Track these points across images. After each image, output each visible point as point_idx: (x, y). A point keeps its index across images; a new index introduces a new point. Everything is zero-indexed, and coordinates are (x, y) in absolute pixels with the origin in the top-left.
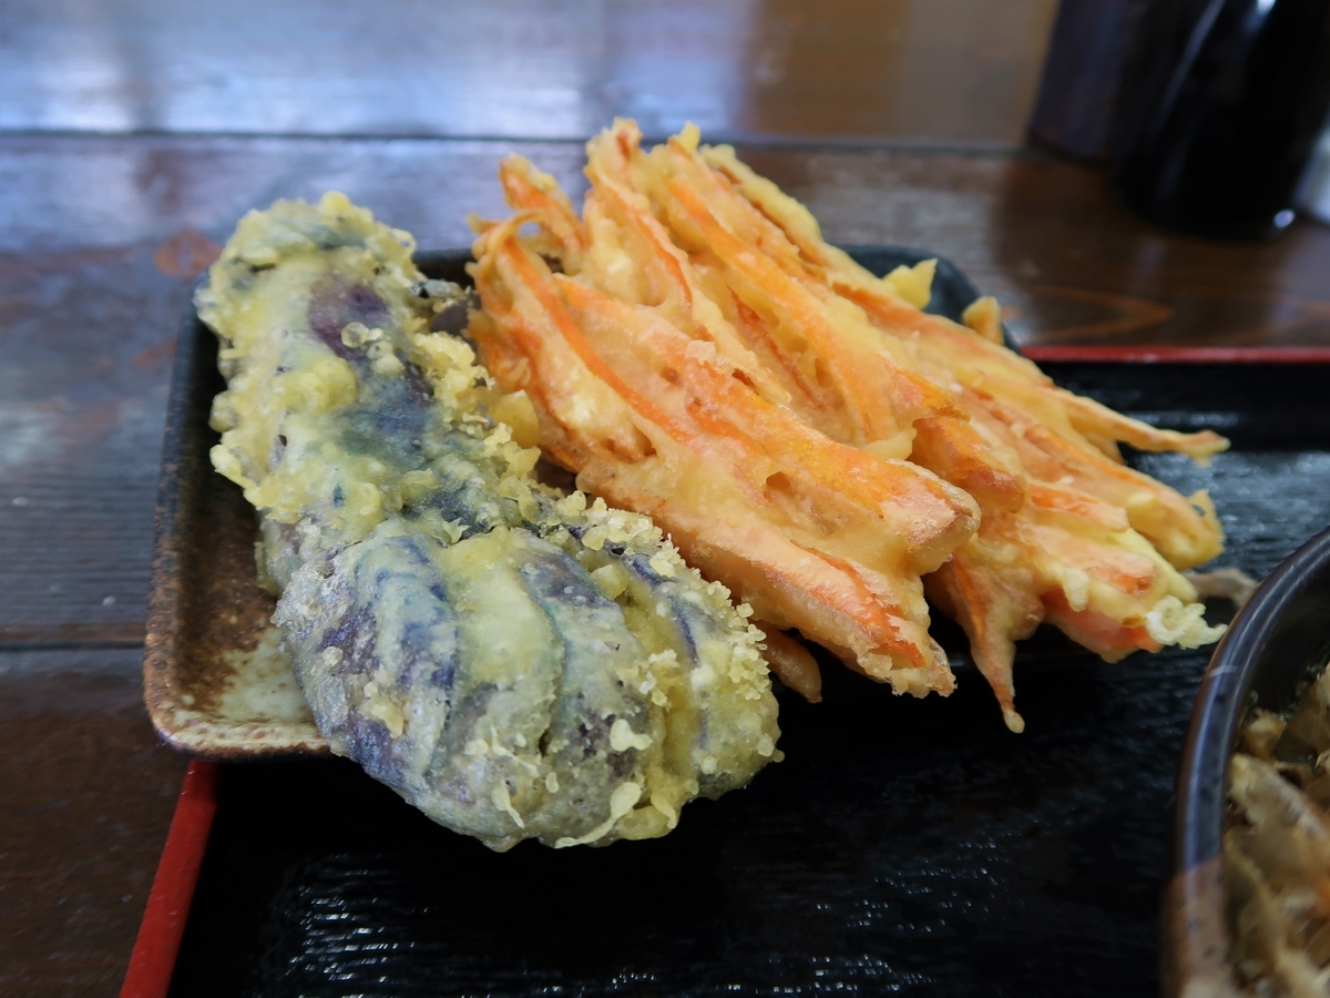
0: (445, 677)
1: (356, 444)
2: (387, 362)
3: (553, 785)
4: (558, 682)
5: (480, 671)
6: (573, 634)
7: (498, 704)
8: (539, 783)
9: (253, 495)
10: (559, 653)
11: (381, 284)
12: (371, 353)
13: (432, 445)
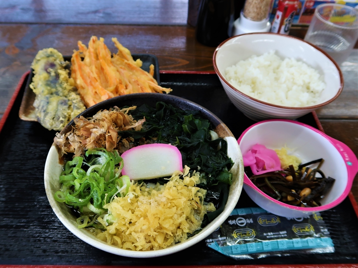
0: (44, 111)
1: (47, 85)
2: (53, 74)
3: (54, 123)
4: (56, 112)
5: (48, 111)
6: (59, 108)
7: (49, 115)
8: (52, 123)
9: (34, 91)
10: (57, 109)
11: (55, 63)
12: (51, 72)
13: (57, 85)
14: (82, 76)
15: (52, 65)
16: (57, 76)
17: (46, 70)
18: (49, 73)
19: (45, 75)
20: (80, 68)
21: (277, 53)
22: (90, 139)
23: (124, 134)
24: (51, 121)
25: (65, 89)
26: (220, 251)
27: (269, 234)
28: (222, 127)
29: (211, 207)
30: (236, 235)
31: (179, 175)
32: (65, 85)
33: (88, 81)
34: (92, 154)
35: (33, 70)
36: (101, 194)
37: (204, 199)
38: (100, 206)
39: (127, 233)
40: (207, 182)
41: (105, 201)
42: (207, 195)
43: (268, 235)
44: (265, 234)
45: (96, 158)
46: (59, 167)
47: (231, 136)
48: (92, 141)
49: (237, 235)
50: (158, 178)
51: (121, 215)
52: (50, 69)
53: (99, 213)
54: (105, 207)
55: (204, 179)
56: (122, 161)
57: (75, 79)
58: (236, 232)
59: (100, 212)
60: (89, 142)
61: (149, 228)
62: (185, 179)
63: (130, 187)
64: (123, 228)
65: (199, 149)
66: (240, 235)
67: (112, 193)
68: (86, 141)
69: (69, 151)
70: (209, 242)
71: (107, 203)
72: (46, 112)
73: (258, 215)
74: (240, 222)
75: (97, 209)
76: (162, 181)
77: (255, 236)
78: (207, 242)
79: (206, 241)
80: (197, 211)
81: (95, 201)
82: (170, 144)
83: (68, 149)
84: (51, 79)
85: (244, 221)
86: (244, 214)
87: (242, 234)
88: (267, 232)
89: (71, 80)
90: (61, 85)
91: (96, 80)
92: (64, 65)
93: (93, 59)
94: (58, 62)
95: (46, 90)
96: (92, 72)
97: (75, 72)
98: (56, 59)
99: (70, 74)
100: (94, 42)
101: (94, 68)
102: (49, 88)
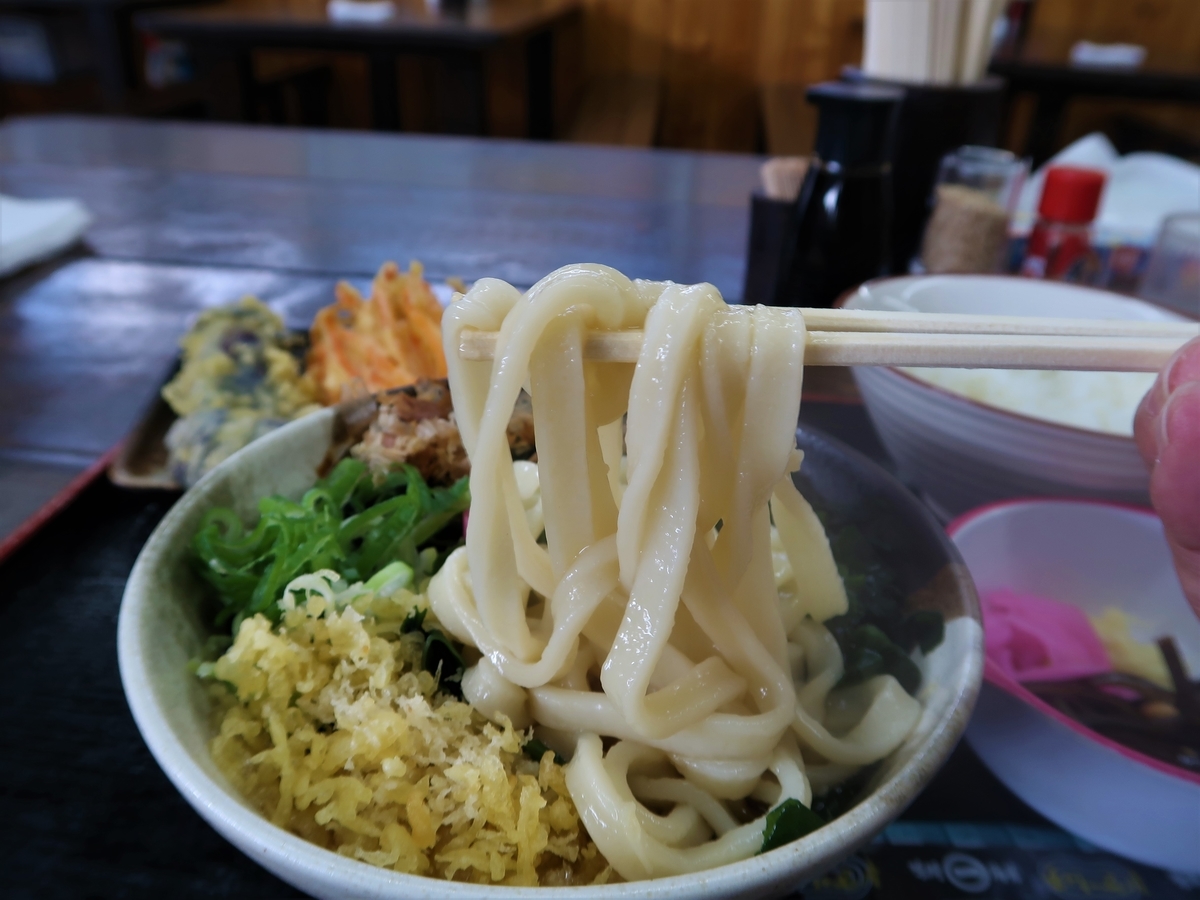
0: (205, 440)
2: (248, 359)
5: (218, 438)
11: (259, 331)
12: (242, 354)
13: (259, 390)
14: (347, 365)
15: (249, 337)
16: (262, 367)
17: (226, 348)
18: (235, 357)
19: (220, 360)
20: (341, 346)
25: (284, 399)
32: (285, 388)
33: (366, 372)
52: (242, 348)
57: (320, 378)
72: (210, 443)
84: (239, 372)
85: (977, 869)
89: (309, 380)
90: (271, 389)
91: (393, 362)
92: (289, 339)
93: (387, 312)
94: (269, 331)
95: (218, 399)
96: (381, 343)
97: (320, 360)
98: (261, 324)
99: (303, 369)
100: (391, 276)
101: (388, 335)
102: (228, 396)
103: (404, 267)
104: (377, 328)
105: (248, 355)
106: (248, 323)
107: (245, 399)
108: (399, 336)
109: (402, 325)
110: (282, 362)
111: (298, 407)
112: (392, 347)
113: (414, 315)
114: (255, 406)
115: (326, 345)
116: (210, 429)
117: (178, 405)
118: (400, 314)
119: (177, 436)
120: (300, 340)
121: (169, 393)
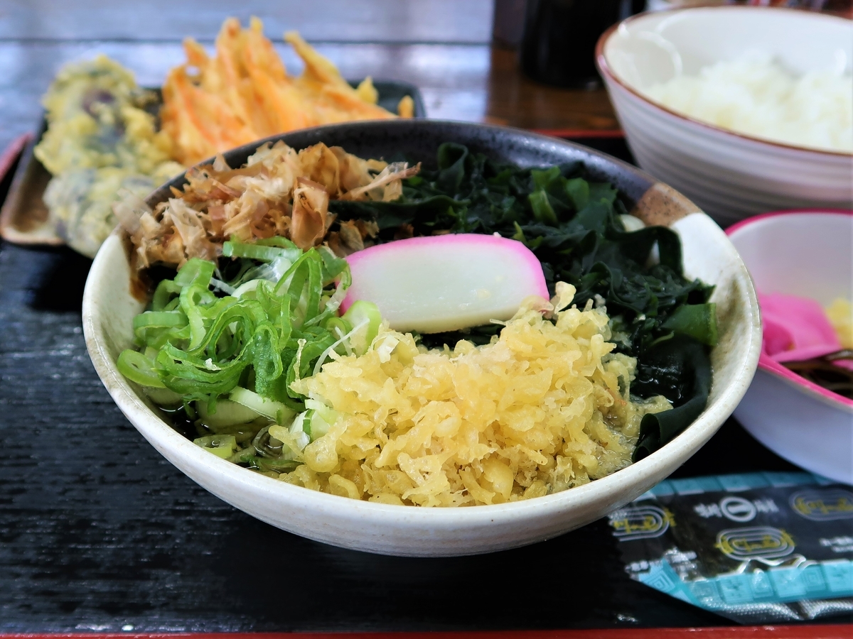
0: (80, 200)
5: (91, 199)
11: (115, 91)
12: (101, 114)
13: (120, 148)
14: (198, 123)
15: (106, 97)
16: (121, 126)
17: (87, 108)
18: (96, 116)
19: (82, 120)
20: (191, 104)
21: (777, 62)
22: (240, 205)
23: (343, 210)
24: (102, 225)
25: (144, 156)
26: (681, 595)
27: (840, 541)
28: (660, 194)
29: (661, 405)
30: (728, 546)
31: (543, 311)
32: (143, 146)
33: (216, 131)
34: (245, 255)
35: (46, 112)
36: (283, 345)
37: (632, 383)
38: (279, 390)
39: (381, 460)
40: (630, 339)
41: (296, 367)
42: (640, 373)
43: (836, 545)
44: (825, 542)
45: (258, 269)
46: (132, 304)
47: (693, 211)
48: (244, 211)
49: (731, 546)
50: (466, 328)
51: (360, 396)
52: (101, 107)
53: (275, 418)
54: (296, 386)
55: (620, 331)
56: (347, 269)
57: (175, 136)
58: (728, 539)
59: (279, 413)
60: (233, 214)
61: (460, 436)
62: (564, 319)
63: (381, 326)
64: (367, 446)
65: (593, 254)
66: (741, 545)
67: (319, 346)
68: (224, 212)
69: (166, 252)
70: (639, 569)
71: (303, 376)
72: (84, 202)
73: (791, 491)
74: (734, 509)
75: (266, 399)
76: (483, 333)
77: (796, 548)
78: (630, 570)
79: (627, 568)
80: (611, 417)
81: (261, 372)
82: (496, 235)
83: (160, 247)
84: (101, 132)
85: (745, 506)
86: (743, 487)
87: (750, 543)
88: (830, 536)
89: (164, 137)
90: (131, 147)
91: (240, 122)
92: (142, 98)
93: (232, 71)
94: (122, 90)
95: (86, 159)
96: (229, 103)
97: (173, 118)
98: (115, 84)
99: (158, 126)
100: (233, 33)
101: (233, 94)
102: (94, 154)
103: (244, 23)
104: (223, 87)
105: (107, 117)
106: (103, 83)
107: (109, 158)
108: (242, 94)
109: (246, 82)
110: (138, 121)
111: (157, 164)
112: (238, 108)
113: (256, 73)
114: (118, 165)
115: (177, 103)
116: (83, 189)
117: (50, 165)
118: (244, 73)
119: (53, 194)
120: (153, 97)
121: (41, 153)
